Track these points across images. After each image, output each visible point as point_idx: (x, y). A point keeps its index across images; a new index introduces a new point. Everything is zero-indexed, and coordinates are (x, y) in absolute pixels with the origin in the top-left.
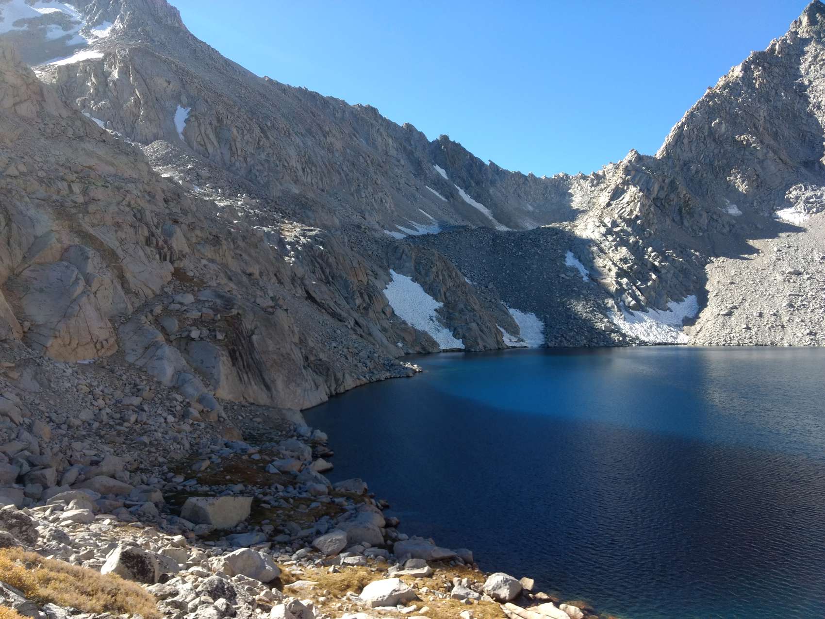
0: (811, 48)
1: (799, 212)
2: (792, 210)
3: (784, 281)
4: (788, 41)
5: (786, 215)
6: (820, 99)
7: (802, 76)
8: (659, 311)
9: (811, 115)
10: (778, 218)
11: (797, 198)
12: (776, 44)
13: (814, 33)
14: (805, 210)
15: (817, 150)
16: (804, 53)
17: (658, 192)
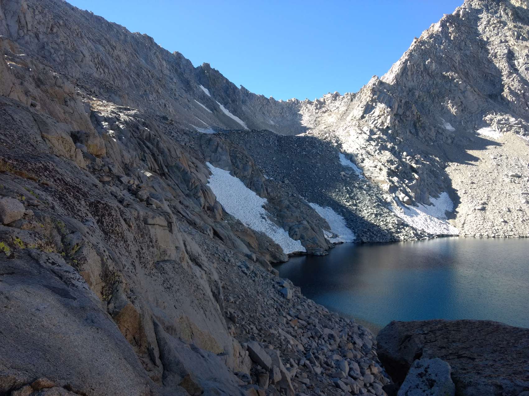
0: (484, 16)
1: (495, 131)
2: (489, 129)
3: (511, 182)
4: (467, 10)
5: (485, 132)
6: (496, 51)
7: (480, 34)
8: (426, 206)
9: (490, 62)
10: (479, 134)
11: (491, 120)
12: (460, 11)
13: (484, 5)
14: (498, 129)
15: (497, 86)
16: (480, 19)
17: (398, 109)
